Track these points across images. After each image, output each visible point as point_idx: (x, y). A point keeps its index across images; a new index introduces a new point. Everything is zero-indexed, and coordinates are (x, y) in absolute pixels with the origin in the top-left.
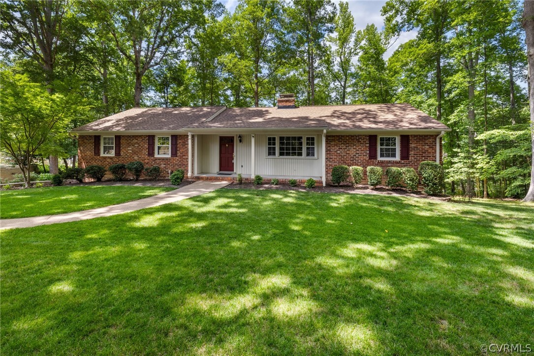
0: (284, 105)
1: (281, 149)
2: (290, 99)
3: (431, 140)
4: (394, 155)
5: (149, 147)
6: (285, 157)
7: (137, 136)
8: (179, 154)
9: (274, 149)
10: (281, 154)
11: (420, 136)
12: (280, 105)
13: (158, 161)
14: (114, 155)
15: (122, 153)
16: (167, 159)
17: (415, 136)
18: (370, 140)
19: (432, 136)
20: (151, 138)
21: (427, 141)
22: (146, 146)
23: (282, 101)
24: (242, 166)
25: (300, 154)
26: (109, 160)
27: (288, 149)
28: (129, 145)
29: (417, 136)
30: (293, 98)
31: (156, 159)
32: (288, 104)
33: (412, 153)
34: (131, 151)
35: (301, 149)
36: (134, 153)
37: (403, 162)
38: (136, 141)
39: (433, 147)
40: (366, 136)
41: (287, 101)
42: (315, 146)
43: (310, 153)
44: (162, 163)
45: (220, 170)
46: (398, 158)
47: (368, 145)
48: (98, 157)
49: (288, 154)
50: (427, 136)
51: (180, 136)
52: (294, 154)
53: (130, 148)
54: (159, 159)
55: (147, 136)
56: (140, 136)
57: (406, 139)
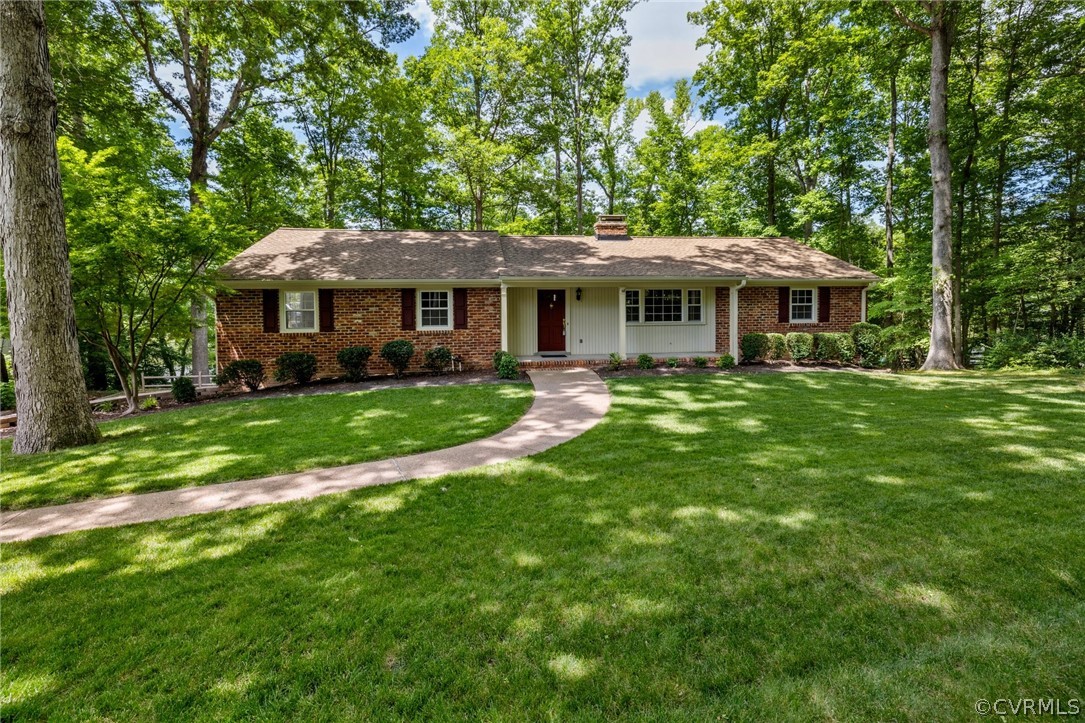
0: (610, 233)
1: (648, 309)
2: (619, 223)
3: (855, 294)
4: (809, 316)
5: (403, 312)
6: (654, 323)
7: (373, 290)
8: (470, 323)
9: (636, 310)
10: (648, 318)
11: (843, 288)
12: (603, 233)
13: (425, 339)
14: (318, 331)
15: (337, 326)
16: (445, 334)
17: (837, 288)
18: (780, 294)
19: (856, 288)
20: (408, 295)
21: (850, 296)
22: (395, 309)
23: (606, 227)
24: (581, 341)
25: (678, 318)
26: (305, 341)
27: (658, 310)
28: (355, 308)
29: (839, 288)
30: (624, 223)
31: (421, 334)
32: (617, 232)
33: (832, 312)
34: (360, 321)
35: (679, 309)
36: (368, 323)
37: (821, 324)
38: (373, 300)
39: (857, 303)
40: (775, 288)
41: (614, 227)
42: (702, 304)
43: (695, 315)
44: (433, 341)
45: (539, 350)
46: (814, 319)
47: (777, 302)
48: (275, 335)
49: (658, 318)
50: (851, 288)
51: (473, 289)
52: (668, 318)
53: (360, 315)
54: (428, 334)
55: (398, 290)
56: (383, 291)
57: (825, 292)
